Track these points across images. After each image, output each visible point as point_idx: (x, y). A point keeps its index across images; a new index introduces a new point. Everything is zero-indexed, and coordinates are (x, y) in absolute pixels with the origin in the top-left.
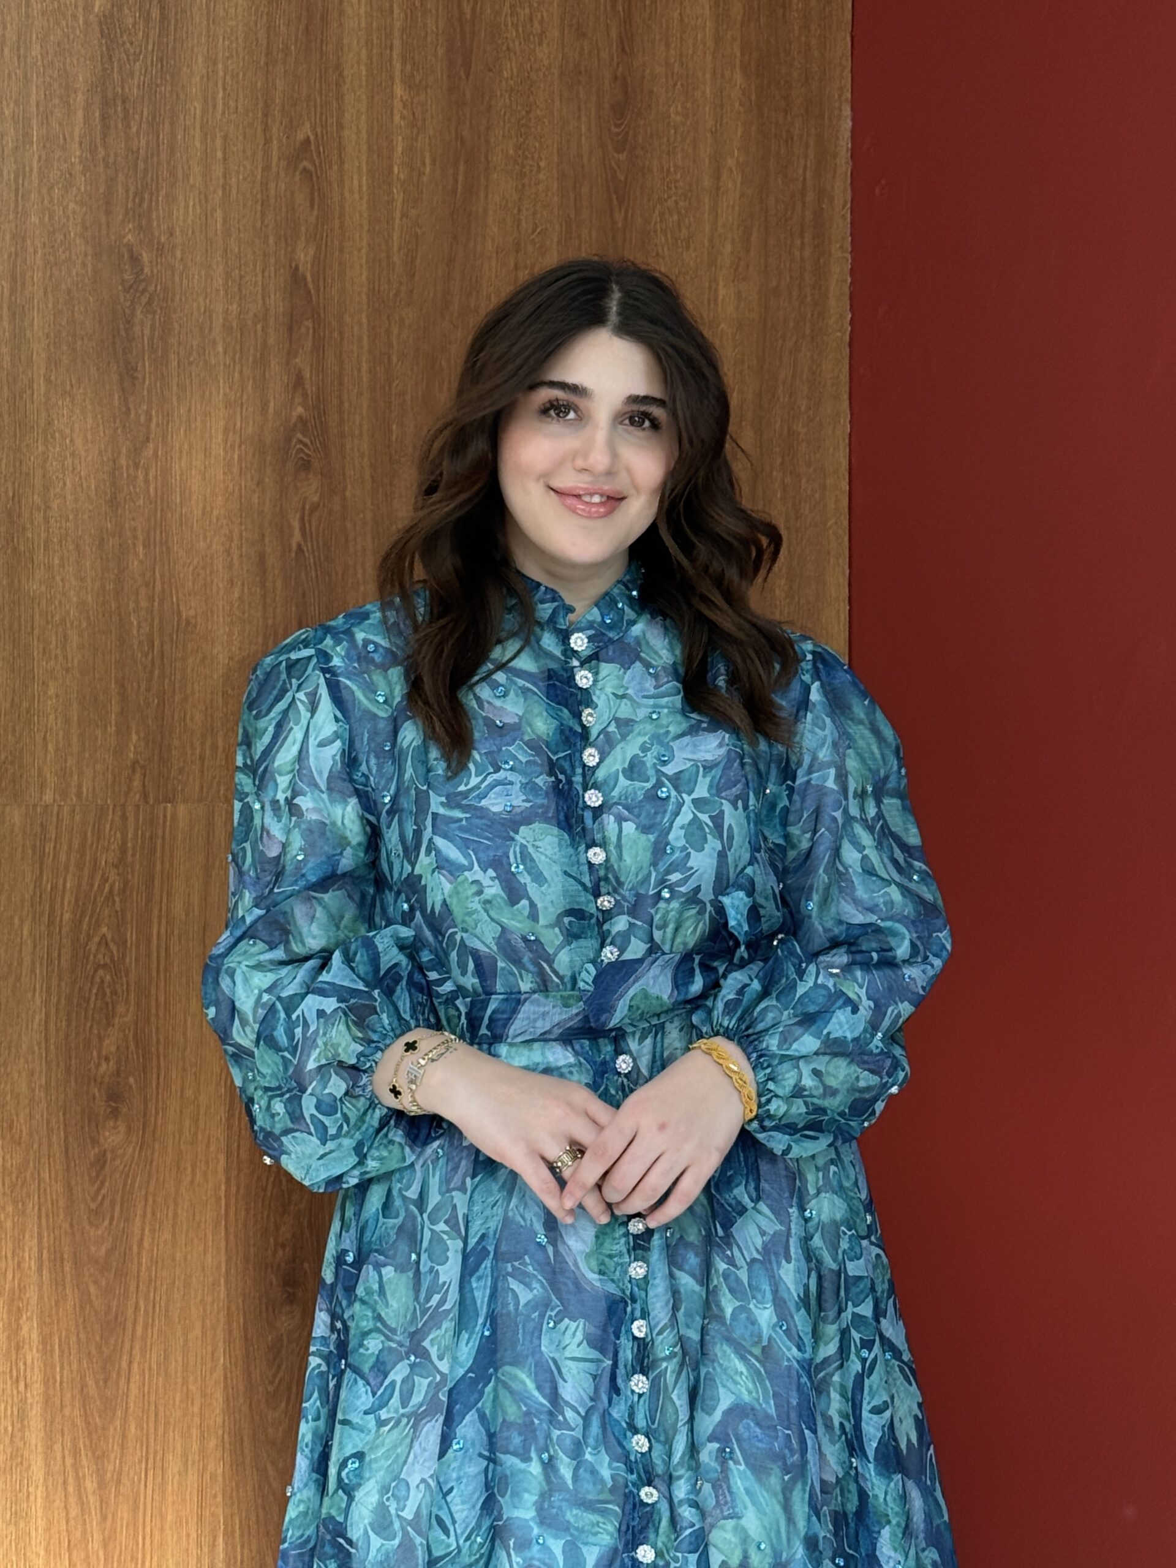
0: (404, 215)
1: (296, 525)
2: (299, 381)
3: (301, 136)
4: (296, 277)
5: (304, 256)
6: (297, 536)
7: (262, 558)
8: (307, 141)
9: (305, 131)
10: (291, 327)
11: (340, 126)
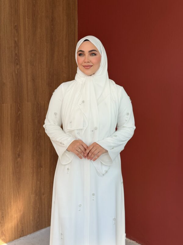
0: (28, 34)
1: (16, 71)
2: (16, 54)
3: (15, 25)
4: (15, 41)
5: (16, 39)
6: (17, 72)
7: (13, 75)
8: (16, 25)
9: (16, 24)
10: (15, 48)
11: (20, 23)
